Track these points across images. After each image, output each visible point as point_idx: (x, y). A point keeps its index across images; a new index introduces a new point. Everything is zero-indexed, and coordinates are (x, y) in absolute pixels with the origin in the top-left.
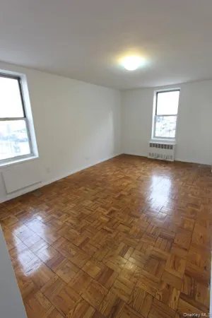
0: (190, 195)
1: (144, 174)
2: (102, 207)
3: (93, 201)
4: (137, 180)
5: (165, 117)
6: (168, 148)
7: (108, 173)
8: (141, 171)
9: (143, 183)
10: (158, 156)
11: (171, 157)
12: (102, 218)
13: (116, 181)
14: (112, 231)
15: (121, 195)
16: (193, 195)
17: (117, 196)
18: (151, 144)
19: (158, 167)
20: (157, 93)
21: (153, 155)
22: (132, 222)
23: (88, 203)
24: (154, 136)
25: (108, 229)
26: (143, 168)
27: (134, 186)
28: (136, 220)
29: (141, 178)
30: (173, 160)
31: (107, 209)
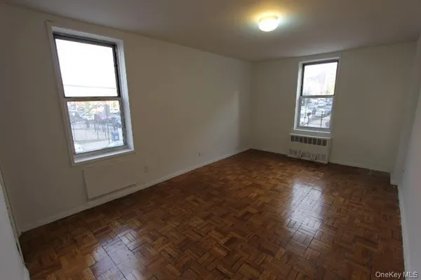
0: (357, 221)
1: (281, 181)
2: (217, 230)
3: (205, 219)
4: (271, 190)
5: (312, 100)
6: (319, 144)
7: (229, 177)
8: (278, 176)
9: (280, 195)
10: (303, 155)
11: (324, 156)
12: (216, 249)
13: (240, 190)
14: (230, 273)
15: (248, 213)
16: (362, 221)
17: (240, 214)
18: (293, 137)
19: (303, 171)
20: (304, 65)
21: (295, 152)
22: (263, 262)
23: (197, 222)
24: (298, 126)
25: (224, 270)
26: (280, 173)
27: (267, 200)
28: (270, 259)
29: (278, 187)
30: (326, 162)
31: (225, 234)
